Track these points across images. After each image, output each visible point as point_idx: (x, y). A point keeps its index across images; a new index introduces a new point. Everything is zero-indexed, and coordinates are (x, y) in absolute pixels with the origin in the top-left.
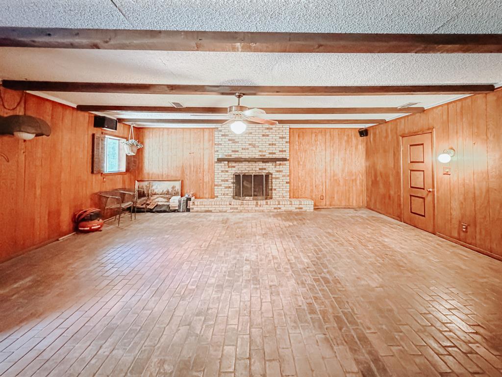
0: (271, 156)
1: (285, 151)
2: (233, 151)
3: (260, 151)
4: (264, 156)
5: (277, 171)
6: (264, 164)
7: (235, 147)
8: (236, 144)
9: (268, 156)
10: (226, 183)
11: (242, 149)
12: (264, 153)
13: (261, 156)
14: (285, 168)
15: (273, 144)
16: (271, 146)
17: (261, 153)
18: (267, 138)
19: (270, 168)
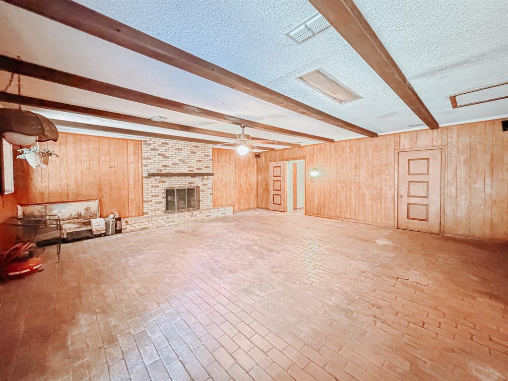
0: (198, 172)
1: (209, 167)
2: (163, 166)
3: (189, 167)
4: (193, 171)
5: (203, 185)
6: (193, 179)
7: (166, 162)
8: (167, 159)
9: (196, 171)
10: (157, 198)
11: (173, 164)
12: (192, 169)
13: (190, 171)
14: (209, 181)
15: (199, 161)
16: (198, 163)
17: (189, 169)
18: (195, 155)
19: (197, 182)
